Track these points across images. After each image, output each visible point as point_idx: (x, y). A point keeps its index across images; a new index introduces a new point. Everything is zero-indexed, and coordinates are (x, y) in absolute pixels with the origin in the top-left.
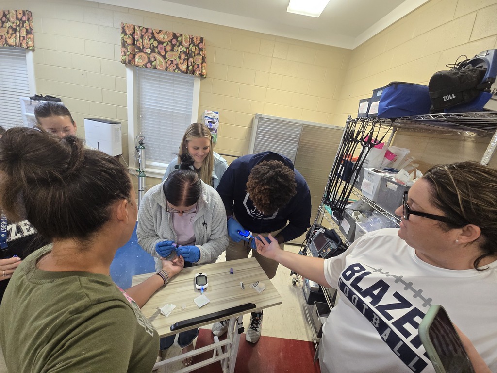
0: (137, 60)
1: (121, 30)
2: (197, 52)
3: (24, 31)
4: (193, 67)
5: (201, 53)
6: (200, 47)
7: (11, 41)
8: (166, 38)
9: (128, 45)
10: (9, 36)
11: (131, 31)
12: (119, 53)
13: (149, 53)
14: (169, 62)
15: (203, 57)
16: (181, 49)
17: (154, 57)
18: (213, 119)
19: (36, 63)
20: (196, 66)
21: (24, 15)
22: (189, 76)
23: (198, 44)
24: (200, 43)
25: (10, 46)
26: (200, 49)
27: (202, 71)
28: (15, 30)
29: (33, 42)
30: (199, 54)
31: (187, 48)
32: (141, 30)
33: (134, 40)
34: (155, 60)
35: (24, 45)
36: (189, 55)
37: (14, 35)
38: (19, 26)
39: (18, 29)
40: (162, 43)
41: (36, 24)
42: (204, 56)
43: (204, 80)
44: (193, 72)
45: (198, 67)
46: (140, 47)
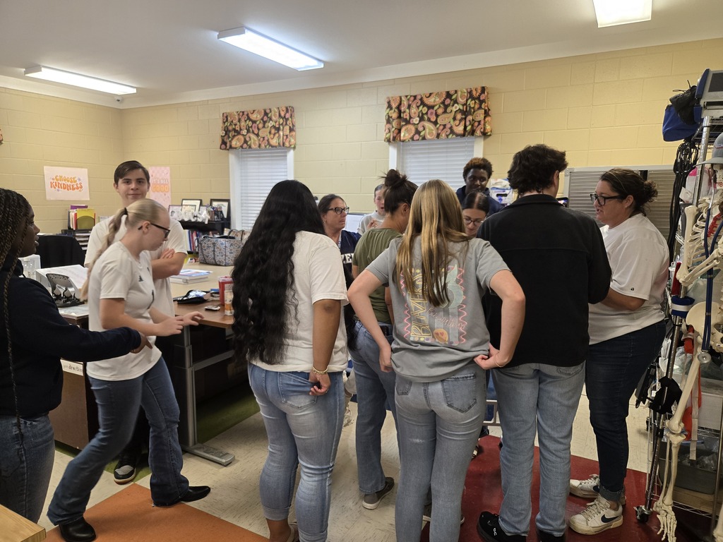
0: (402, 134)
1: (386, 105)
2: (477, 106)
3: (287, 128)
4: (473, 126)
5: (483, 106)
6: (481, 99)
7: (274, 142)
8: (438, 100)
9: (393, 120)
10: (272, 136)
11: (397, 104)
12: (382, 131)
13: (417, 123)
14: (442, 127)
15: (485, 111)
16: (457, 107)
17: (423, 126)
18: (504, 190)
19: (296, 161)
20: (476, 124)
21: (287, 111)
22: (468, 139)
23: (479, 97)
24: (481, 94)
25: (272, 146)
26: (481, 102)
27: (485, 129)
28: (278, 129)
29: (295, 140)
30: (480, 108)
31: (463, 105)
32: (409, 100)
33: (400, 112)
34: (424, 129)
35: (287, 144)
36: (465, 113)
37: (277, 135)
38: (282, 124)
39: (281, 127)
40: (432, 107)
41: (299, 121)
42: (486, 108)
43: (489, 139)
44: (473, 133)
45: (479, 124)
46: (406, 119)
